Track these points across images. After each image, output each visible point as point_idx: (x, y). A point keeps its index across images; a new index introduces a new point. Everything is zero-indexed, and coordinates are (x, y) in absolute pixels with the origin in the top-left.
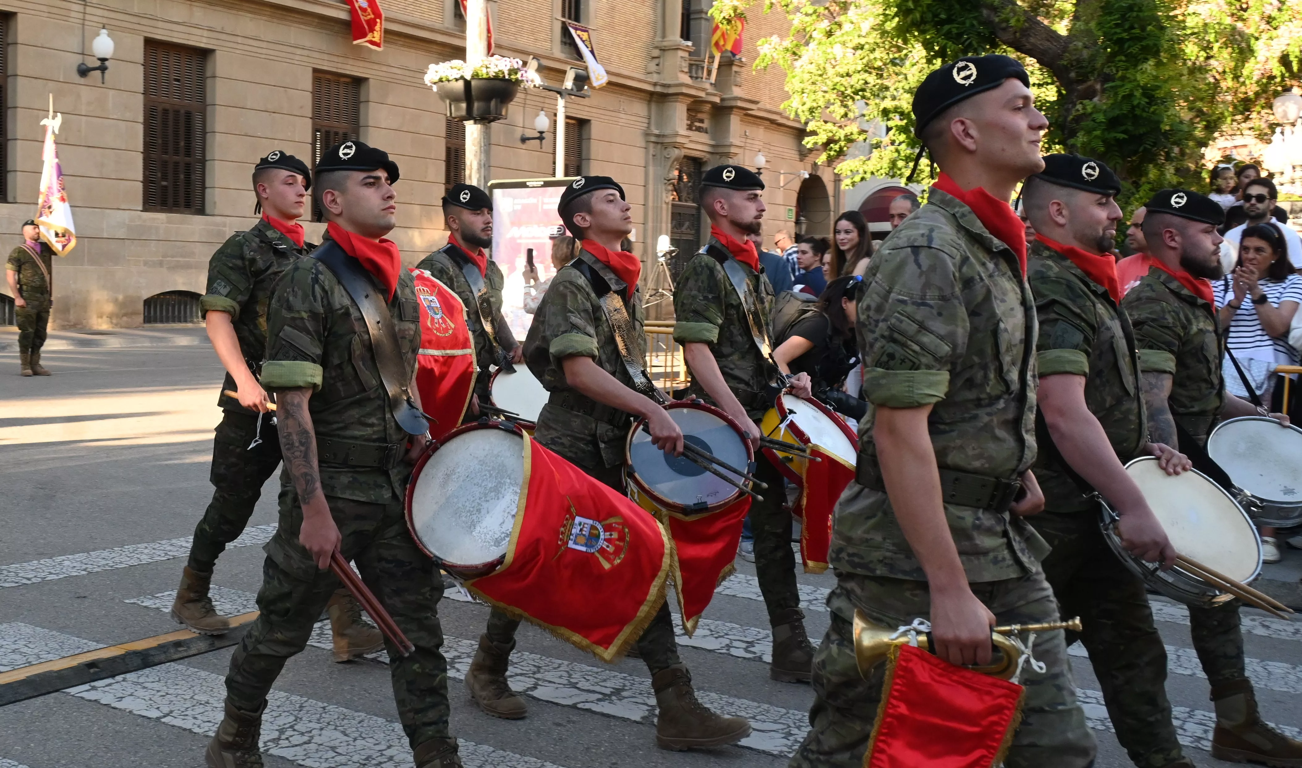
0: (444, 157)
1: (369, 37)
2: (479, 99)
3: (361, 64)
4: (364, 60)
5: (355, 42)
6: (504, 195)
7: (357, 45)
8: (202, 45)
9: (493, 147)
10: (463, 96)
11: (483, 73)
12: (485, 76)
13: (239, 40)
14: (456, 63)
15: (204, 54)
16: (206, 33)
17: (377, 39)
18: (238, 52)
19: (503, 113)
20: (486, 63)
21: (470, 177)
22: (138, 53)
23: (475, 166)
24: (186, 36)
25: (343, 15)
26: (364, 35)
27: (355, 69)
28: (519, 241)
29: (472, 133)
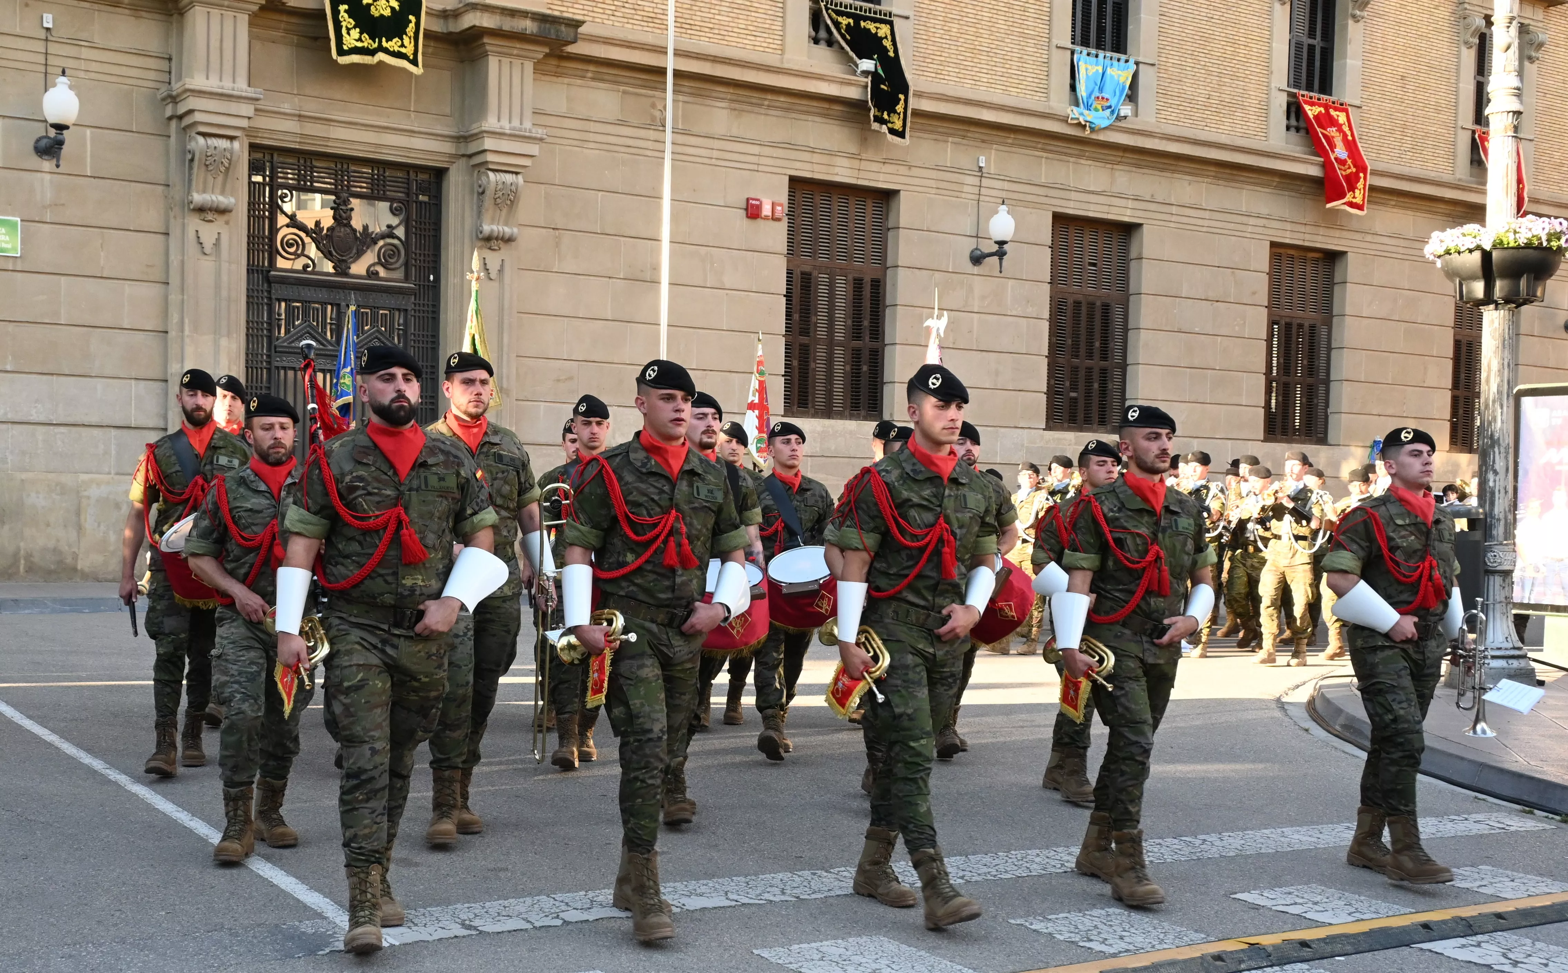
0: (1451, 354)
1: (1349, 197)
2: (1503, 276)
3: (1337, 233)
4: (1341, 228)
5: (1329, 206)
6: (1536, 406)
7: (1331, 210)
8: (1126, 219)
9: (1522, 338)
10: (1480, 273)
11: (1510, 240)
12: (1512, 244)
13: (1174, 209)
14: (1471, 228)
15: (1128, 230)
16: (1130, 204)
17: (1358, 200)
18: (1172, 225)
19: (1539, 293)
20: (1513, 226)
21: (1488, 381)
22: (1045, 231)
23: (1495, 366)
24: (1105, 209)
25: (1314, 171)
26: (1343, 196)
27: (1329, 240)
28: (1558, 468)
29: (1493, 321)
